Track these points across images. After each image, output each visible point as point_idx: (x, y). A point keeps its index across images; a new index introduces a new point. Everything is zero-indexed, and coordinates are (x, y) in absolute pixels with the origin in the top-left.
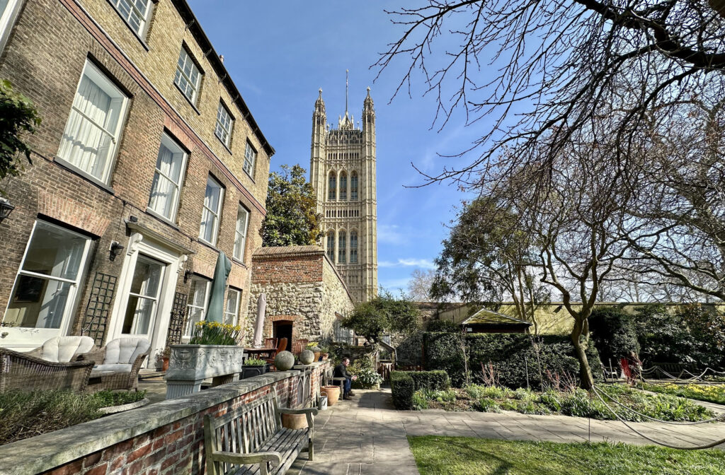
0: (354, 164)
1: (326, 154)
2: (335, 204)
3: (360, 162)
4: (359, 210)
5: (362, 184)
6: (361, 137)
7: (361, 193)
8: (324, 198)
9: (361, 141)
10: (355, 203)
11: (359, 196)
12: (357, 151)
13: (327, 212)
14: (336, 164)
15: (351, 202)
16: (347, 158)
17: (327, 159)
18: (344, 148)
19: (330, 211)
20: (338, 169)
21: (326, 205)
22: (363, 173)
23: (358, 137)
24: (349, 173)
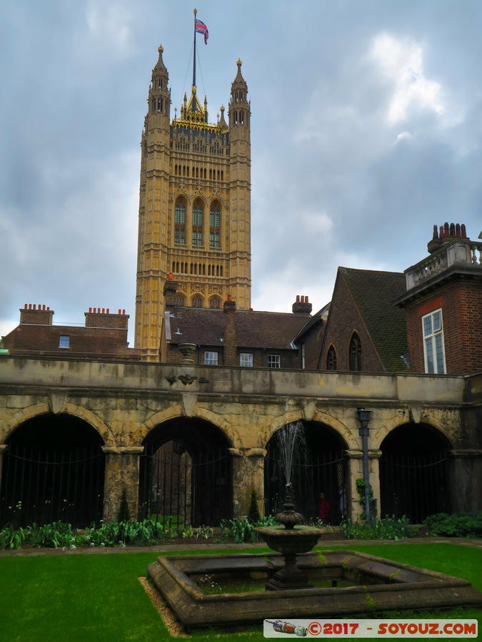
0: (216, 189)
1: (171, 165)
2: (187, 251)
3: (225, 186)
4: (224, 266)
5: (228, 224)
6: (228, 145)
7: (227, 238)
9: (228, 152)
10: (218, 254)
11: (224, 244)
13: (174, 263)
14: (188, 185)
15: (212, 251)
16: (205, 177)
17: (174, 175)
18: (200, 159)
19: (178, 263)
20: (191, 193)
21: (172, 252)
22: (232, 206)
23: (223, 144)
24: (208, 203)
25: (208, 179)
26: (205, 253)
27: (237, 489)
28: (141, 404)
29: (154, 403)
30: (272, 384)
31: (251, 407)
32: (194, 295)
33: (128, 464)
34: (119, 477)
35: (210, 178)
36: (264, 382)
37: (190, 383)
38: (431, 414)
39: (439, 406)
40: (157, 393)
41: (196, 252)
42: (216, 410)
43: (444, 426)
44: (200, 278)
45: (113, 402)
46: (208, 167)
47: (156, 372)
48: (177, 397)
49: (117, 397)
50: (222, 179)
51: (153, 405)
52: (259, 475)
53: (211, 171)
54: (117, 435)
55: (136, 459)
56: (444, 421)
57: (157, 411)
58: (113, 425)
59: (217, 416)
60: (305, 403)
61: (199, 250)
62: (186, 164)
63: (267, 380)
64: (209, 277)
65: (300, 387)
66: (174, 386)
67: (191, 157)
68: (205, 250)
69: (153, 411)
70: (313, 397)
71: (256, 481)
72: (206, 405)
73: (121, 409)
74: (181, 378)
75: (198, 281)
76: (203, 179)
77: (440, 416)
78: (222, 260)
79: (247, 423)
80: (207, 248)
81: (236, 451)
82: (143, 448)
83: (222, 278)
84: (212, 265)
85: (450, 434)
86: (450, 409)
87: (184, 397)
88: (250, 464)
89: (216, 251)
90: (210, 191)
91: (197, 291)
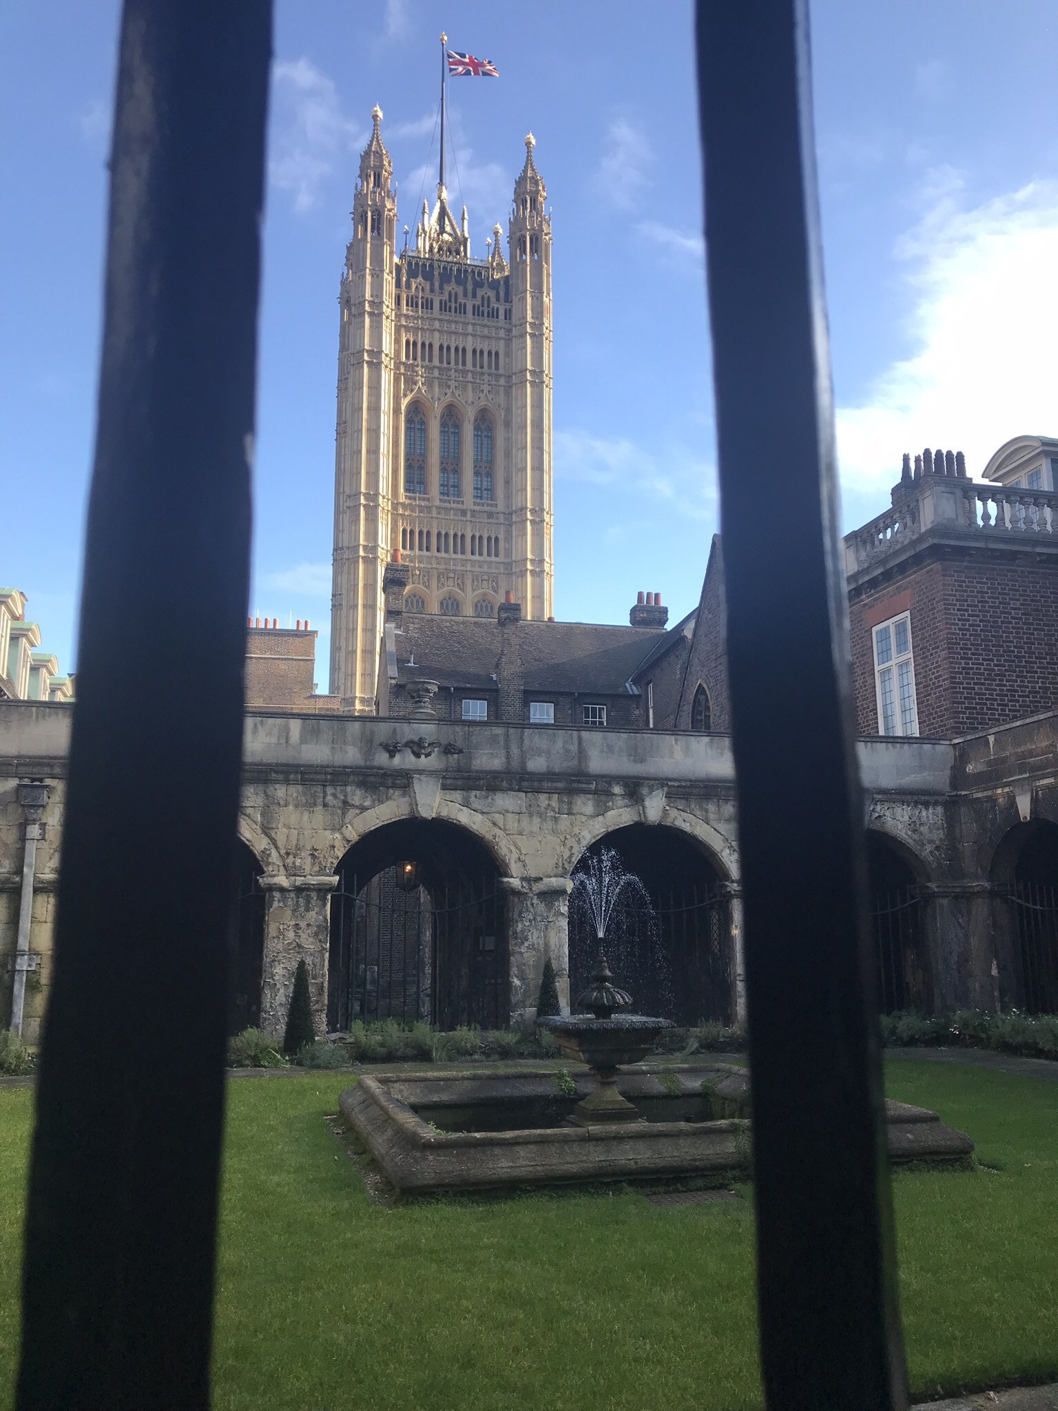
1: (398, 342)
2: (428, 508)
3: (502, 381)
4: (501, 537)
5: (510, 455)
6: (508, 299)
7: (509, 483)
8: (396, 487)
10: (489, 514)
11: (502, 494)
12: (493, 346)
13: (404, 532)
14: (431, 379)
15: (477, 508)
16: (464, 364)
17: (403, 359)
18: (453, 328)
19: (412, 533)
20: (437, 396)
21: (400, 510)
23: (498, 299)
24: (470, 414)
25: (469, 366)
26: (464, 513)
27: (517, 956)
28: (334, 796)
29: (358, 792)
30: (582, 754)
31: (543, 799)
32: (445, 594)
33: (307, 909)
34: (291, 935)
35: (474, 365)
36: (567, 751)
37: (427, 755)
38: (887, 813)
39: (903, 797)
40: (365, 775)
41: (447, 509)
42: (474, 806)
43: (915, 837)
44: (455, 560)
45: (280, 792)
46: (470, 344)
47: (363, 733)
48: (402, 781)
49: (287, 782)
50: (497, 368)
51: (357, 796)
52: (560, 930)
53: (474, 351)
54: (288, 854)
55: (324, 900)
56: (914, 826)
57: (363, 809)
58: (281, 835)
59: (479, 817)
60: (645, 791)
61: (453, 506)
62: (427, 338)
63: (574, 748)
64: (473, 558)
65: (635, 761)
66: (397, 760)
67: (437, 325)
68: (464, 507)
69: (357, 807)
70: (661, 781)
71: (553, 940)
72: (458, 795)
73: (296, 806)
74: (409, 744)
75: (451, 566)
76: (460, 367)
77: (906, 818)
78: (498, 524)
79: (535, 829)
80: (469, 502)
81: (515, 882)
82: (337, 878)
83: (497, 559)
84: (477, 535)
85: (926, 852)
86: (926, 805)
87: (415, 781)
88: (541, 907)
89: (486, 508)
90: (474, 390)
91: (450, 587)
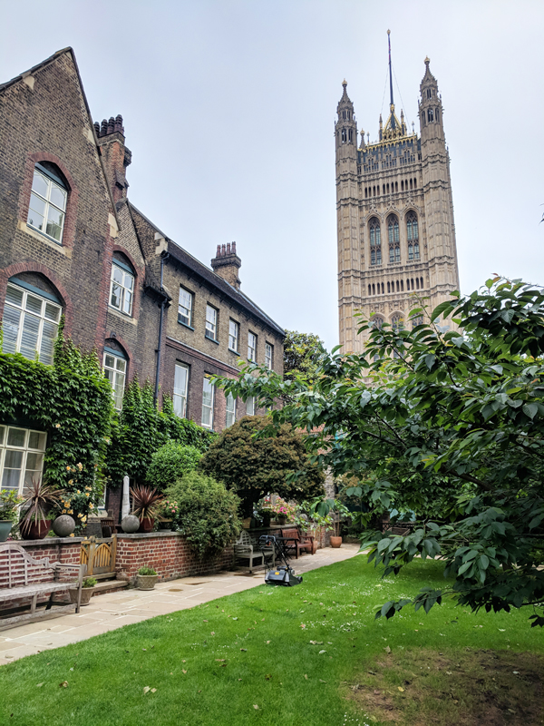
0: (409, 199)
1: (360, 189)
2: (382, 270)
3: (419, 193)
4: (424, 277)
5: (425, 231)
6: (419, 149)
7: (426, 247)
8: (363, 264)
9: (420, 157)
10: (416, 266)
11: (422, 253)
12: (413, 176)
13: (369, 286)
14: (379, 204)
15: (409, 264)
16: (397, 190)
17: (364, 198)
18: (390, 174)
19: (374, 285)
20: (382, 212)
21: (366, 275)
22: (427, 212)
23: (414, 150)
24: (402, 215)
25: (400, 191)
26: (401, 268)
32: (393, 314)
35: (403, 189)
41: (391, 269)
44: (398, 295)
46: (399, 179)
50: (416, 186)
53: (402, 182)
61: (395, 266)
62: (376, 183)
64: (408, 292)
67: (380, 175)
68: (402, 265)
75: (396, 299)
76: (395, 192)
78: (421, 270)
80: (404, 263)
83: (423, 290)
84: (410, 279)
89: (414, 263)
90: (403, 203)
91: (396, 309)
